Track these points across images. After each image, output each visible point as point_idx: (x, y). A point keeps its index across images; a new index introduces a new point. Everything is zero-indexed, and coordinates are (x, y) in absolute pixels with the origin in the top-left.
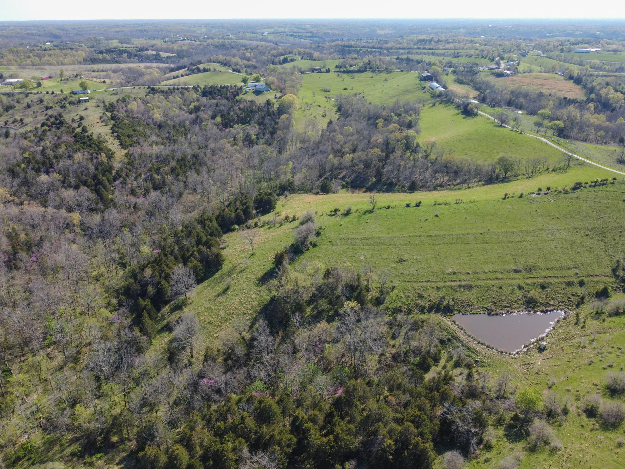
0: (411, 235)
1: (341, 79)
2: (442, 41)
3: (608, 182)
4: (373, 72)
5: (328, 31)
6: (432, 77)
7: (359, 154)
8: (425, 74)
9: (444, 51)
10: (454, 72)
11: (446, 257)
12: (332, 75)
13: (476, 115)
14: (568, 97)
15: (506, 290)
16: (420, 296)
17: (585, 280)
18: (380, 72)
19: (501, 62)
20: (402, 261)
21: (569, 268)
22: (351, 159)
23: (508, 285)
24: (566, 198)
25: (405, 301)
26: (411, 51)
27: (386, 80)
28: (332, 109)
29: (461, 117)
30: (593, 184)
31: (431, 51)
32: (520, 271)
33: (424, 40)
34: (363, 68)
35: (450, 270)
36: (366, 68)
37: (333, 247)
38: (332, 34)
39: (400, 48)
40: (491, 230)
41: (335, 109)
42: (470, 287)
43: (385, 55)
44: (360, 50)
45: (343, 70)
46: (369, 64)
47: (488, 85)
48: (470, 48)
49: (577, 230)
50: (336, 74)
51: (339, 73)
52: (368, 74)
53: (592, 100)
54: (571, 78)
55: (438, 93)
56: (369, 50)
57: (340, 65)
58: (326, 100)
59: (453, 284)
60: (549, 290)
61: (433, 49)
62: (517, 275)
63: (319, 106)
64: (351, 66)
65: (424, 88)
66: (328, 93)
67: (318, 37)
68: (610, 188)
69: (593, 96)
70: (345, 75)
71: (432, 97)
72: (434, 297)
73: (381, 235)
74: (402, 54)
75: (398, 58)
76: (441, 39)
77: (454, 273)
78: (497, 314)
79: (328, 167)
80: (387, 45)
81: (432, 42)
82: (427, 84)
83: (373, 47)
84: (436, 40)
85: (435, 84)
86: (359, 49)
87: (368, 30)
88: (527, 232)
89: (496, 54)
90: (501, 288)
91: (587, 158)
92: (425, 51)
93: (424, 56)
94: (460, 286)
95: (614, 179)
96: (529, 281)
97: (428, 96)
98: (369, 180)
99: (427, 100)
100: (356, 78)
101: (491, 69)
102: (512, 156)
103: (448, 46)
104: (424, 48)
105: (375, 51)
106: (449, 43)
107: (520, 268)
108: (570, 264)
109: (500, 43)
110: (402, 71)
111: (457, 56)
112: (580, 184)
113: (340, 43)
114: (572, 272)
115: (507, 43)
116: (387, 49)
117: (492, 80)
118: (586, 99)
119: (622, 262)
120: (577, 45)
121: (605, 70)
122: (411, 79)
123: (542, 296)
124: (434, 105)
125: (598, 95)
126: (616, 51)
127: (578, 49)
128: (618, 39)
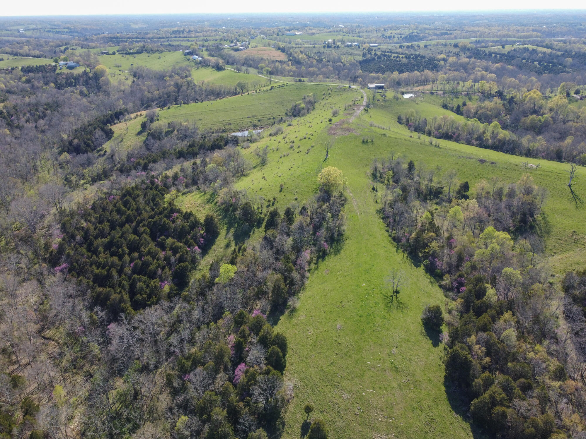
0: (202, 111)
1: (126, 59)
3: (285, 85)
4: (149, 52)
6: (192, 52)
8: (187, 51)
9: (196, 38)
10: (207, 50)
11: (219, 116)
12: (118, 56)
13: (224, 69)
14: (278, 59)
16: (211, 129)
17: (275, 117)
18: (154, 53)
19: (238, 43)
20: (200, 120)
22: (158, 93)
23: (246, 122)
24: (268, 93)
25: (205, 131)
26: (170, 39)
27: (160, 58)
28: (129, 75)
29: (216, 72)
30: (279, 87)
31: (185, 39)
33: (177, 31)
34: (140, 51)
35: (222, 120)
36: (142, 50)
39: (160, 38)
40: (236, 106)
42: (230, 124)
44: (127, 40)
45: (125, 52)
46: (144, 47)
47: (230, 56)
48: (214, 35)
49: (272, 103)
50: (121, 55)
51: (123, 55)
52: (145, 55)
53: (291, 60)
54: (279, 49)
55: (199, 61)
56: (135, 40)
57: (121, 49)
59: (223, 124)
60: (262, 122)
61: (186, 37)
62: (249, 119)
64: (130, 49)
65: (189, 59)
66: (120, 68)
68: (286, 87)
69: (291, 58)
70: (128, 56)
71: (196, 64)
72: (217, 128)
74: (163, 42)
75: (162, 44)
76: (192, 30)
80: (147, 36)
81: (185, 32)
82: (191, 57)
83: (137, 38)
84: (187, 30)
85: (195, 56)
86: (125, 39)
87: (122, 25)
88: (252, 105)
89: (234, 38)
90: (243, 123)
91: (279, 80)
92: (181, 39)
93: (181, 42)
94: (227, 124)
95: (287, 84)
96: (253, 120)
97: (193, 64)
99: (193, 66)
100: (137, 58)
101: (231, 46)
103: (198, 34)
104: (180, 37)
106: (199, 32)
107: (250, 116)
108: (270, 113)
109: (236, 31)
110: (170, 51)
111: (207, 41)
112: (273, 87)
113: (103, 36)
114: (270, 116)
115: (242, 31)
116: (150, 39)
117: (233, 53)
118: (287, 60)
119: (289, 110)
120: (289, 31)
121: (304, 44)
122: (178, 55)
123: (259, 124)
124: (198, 68)
125: (294, 57)
126: (313, 34)
127: (288, 33)
128: (319, 27)
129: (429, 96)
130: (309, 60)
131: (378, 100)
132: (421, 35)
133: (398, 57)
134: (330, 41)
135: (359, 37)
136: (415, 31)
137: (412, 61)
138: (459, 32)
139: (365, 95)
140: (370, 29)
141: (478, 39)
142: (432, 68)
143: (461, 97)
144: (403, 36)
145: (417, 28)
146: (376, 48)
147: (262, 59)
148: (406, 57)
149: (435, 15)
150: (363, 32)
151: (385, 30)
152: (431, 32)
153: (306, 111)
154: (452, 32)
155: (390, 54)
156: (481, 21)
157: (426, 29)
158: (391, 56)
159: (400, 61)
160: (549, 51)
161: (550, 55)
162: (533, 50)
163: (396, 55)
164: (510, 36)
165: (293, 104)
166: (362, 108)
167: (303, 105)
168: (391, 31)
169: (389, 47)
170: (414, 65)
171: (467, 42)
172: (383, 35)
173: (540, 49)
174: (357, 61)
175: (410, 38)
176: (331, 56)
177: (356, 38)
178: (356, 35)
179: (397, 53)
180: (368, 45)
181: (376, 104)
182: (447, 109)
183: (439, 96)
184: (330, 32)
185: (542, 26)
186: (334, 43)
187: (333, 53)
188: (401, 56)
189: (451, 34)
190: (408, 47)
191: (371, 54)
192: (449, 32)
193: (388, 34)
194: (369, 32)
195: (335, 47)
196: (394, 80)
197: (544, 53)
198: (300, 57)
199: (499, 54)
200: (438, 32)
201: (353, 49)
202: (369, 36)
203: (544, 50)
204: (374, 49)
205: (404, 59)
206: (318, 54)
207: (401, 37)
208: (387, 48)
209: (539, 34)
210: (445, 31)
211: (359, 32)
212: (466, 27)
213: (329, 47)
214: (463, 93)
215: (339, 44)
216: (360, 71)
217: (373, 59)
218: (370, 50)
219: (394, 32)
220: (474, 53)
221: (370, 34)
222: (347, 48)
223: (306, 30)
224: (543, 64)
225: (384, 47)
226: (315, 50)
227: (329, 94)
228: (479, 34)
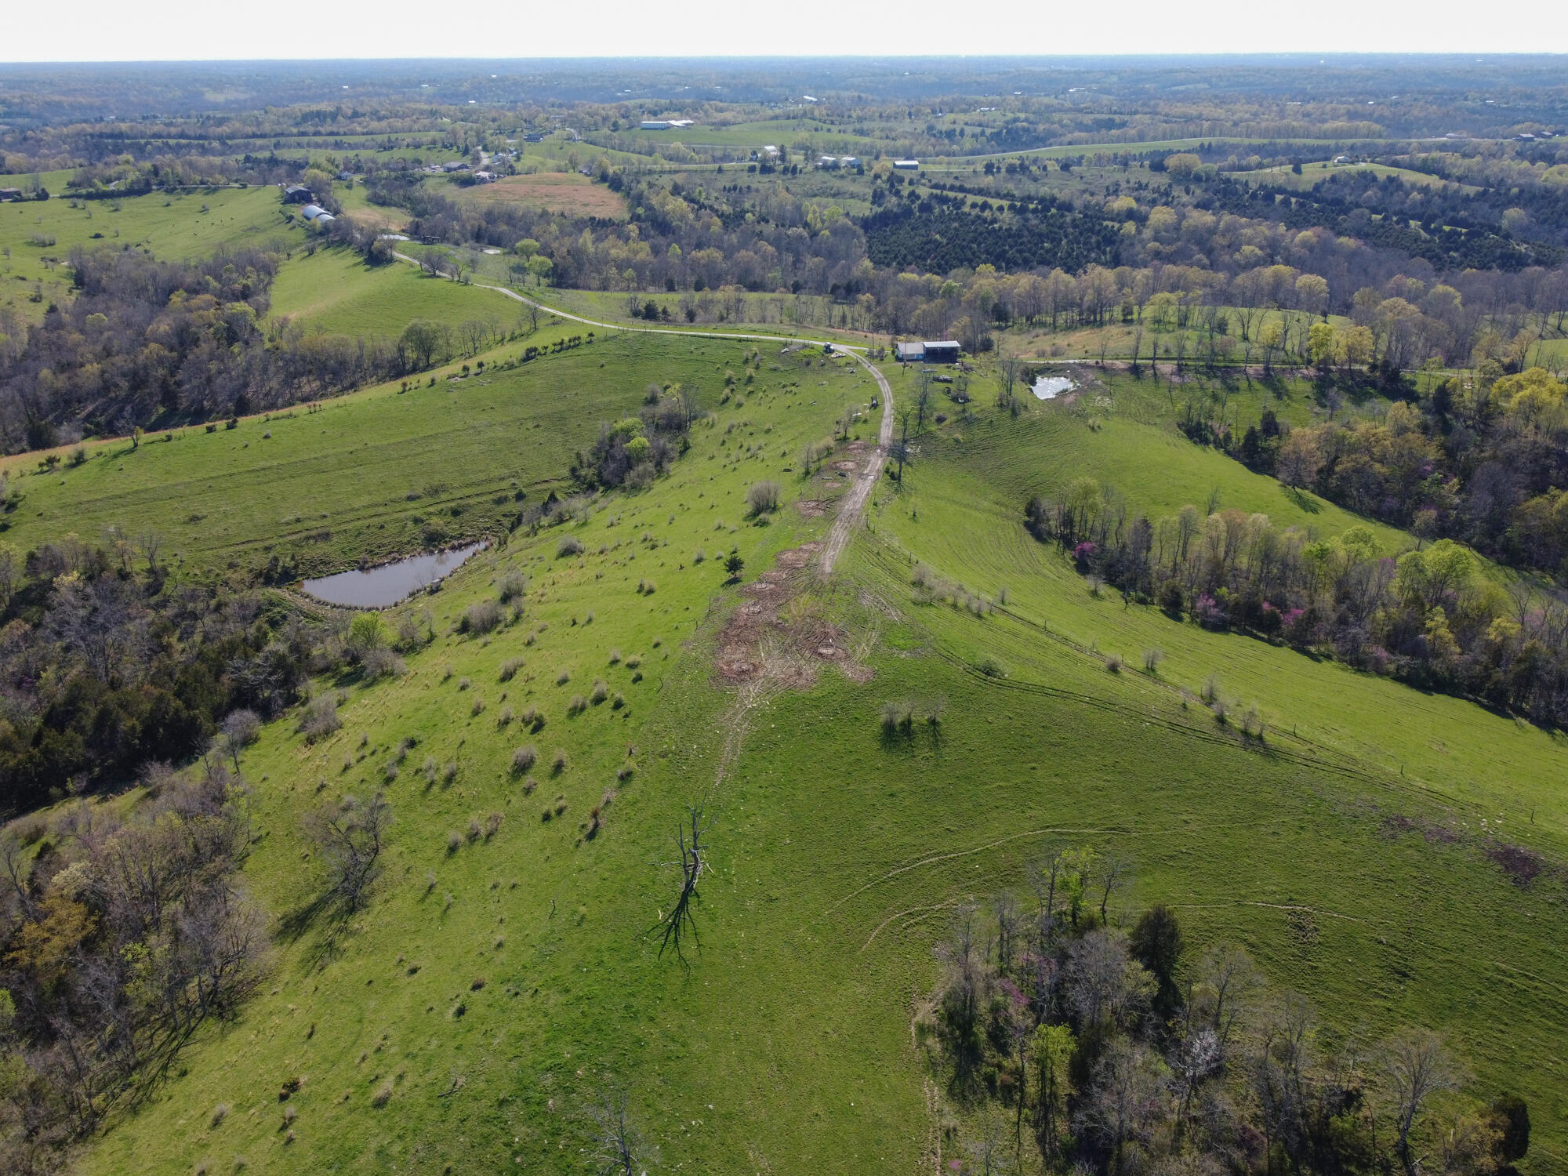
0: (214, 474)
1: (84, 214)
2: (364, 115)
3: (583, 341)
4: (169, 191)
5: (57, 98)
6: (308, 193)
7: (119, 360)
8: (296, 188)
9: (363, 139)
10: (366, 183)
11: (284, 499)
12: (56, 206)
13: (390, 261)
14: (597, 216)
15: (392, 529)
16: (232, 567)
17: (525, 491)
18: (189, 192)
19: (483, 155)
20: (195, 519)
21: (503, 479)
22: (97, 373)
23: (397, 520)
24: (510, 376)
25: (203, 579)
26: (282, 140)
27: (204, 210)
28: (58, 283)
29: (362, 269)
30: (558, 348)
31: (332, 139)
32: (419, 497)
33: (319, 115)
34: (142, 185)
35: (291, 517)
36: (148, 184)
37: (47, 523)
38: (70, 105)
39: (254, 136)
40: (370, 444)
41: (71, 283)
42: (326, 536)
43: (213, 152)
44: (146, 144)
45: (83, 192)
46: (156, 173)
47: (440, 205)
49: (521, 421)
50: (68, 202)
51: (75, 200)
52: (156, 198)
53: (638, 218)
54: (604, 178)
55: (319, 224)
56: (172, 142)
57: (77, 180)
58: (43, 265)
59: (295, 537)
60: (466, 516)
61: (338, 134)
62: (412, 504)
63: (23, 279)
64: (109, 181)
65: (290, 218)
66: (48, 249)
67: (27, 115)
68: (584, 350)
69: (640, 210)
70: (93, 205)
71: (309, 237)
72: (261, 561)
73: (150, 485)
74: (260, 148)
75: (247, 159)
76: (363, 111)
77: (298, 520)
78: (374, 567)
79: (45, 397)
80: (219, 130)
81: (340, 118)
82: (297, 211)
83: (182, 136)
84: (350, 112)
85: (315, 209)
86: (142, 141)
87: (179, 93)
88: (435, 436)
90: (382, 527)
91: (571, 313)
92: (319, 139)
93: (312, 150)
94: (308, 538)
95: (591, 335)
96: (431, 509)
97: (299, 235)
98: (150, 413)
99: (298, 245)
100: (124, 210)
101: (452, 169)
102: (430, 321)
103: (375, 125)
104: (316, 134)
105: (188, 146)
106: (380, 119)
107: (419, 491)
108: (505, 472)
110: (244, 187)
112: (535, 349)
113: (88, 128)
114: (505, 485)
115: (510, 114)
116: (221, 139)
117: (451, 192)
118: (627, 217)
119: (587, 456)
120: (654, 113)
121: (692, 161)
122: (263, 200)
123: (452, 527)
124: (311, 252)
125: (650, 208)
126: (725, 123)
127: (648, 122)
128: (746, 100)
129: (1126, 381)
130: (698, 218)
131: (940, 420)
132: (1041, 127)
133: (985, 206)
134: (771, 149)
135: (861, 132)
136: (1022, 116)
137: (1035, 222)
138: (1147, 119)
139: (886, 390)
140: (890, 109)
141: (1206, 140)
142: (1098, 243)
143: (1243, 384)
144: (988, 131)
145: (1025, 107)
146: (913, 174)
147: (544, 214)
148: (1012, 207)
149: (1065, 68)
150: (872, 119)
151: (934, 112)
152: (1066, 119)
153: (650, 466)
154: (1126, 118)
155: (960, 195)
156: (1191, 86)
157: (1050, 109)
158: (963, 202)
159: (994, 221)
160: (1435, 182)
161: (1444, 194)
162: (1390, 179)
163: (980, 200)
164: (1292, 133)
165: (604, 427)
166: (877, 462)
167: (639, 441)
168: (951, 117)
169: (954, 169)
170: (1040, 235)
171: (1183, 151)
172: (930, 128)
173: (1409, 177)
174: (854, 220)
175: (1009, 137)
176: (773, 201)
177: (851, 138)
178: (850, 128)
179: (980, 192)
180: (889, 165)
181: (930, 435)
182: (1204, 441)
183: (1163, 383)
184: (776, 117)
185: (1364, 102)
186: (783, 158)
187: (778, 193)
188: (995, 203)
189: (1123, 125)
190: (1011, 170)
191: (897, 193)
192: (1117, 118)
193: (945, 123)
194: (889, 118)
195: (785, 170)
196: (985, 300)
197: (1425, 190)
198: (669, 208)
199: (1295, 194)
200: (1088, 119)
201: (842, 177)
202: (891, 130)
203: (1423, 179)
204: (907, 175)
205: (1007, 215)
206: (734, 194)
207: (983, 133)
208: (948, 174)
209: (1377, 127)
210: (1107, 117)
211: (860, 119)
212: (1162, 103)
213: (766, 169)
214: (1251, 371)
215: (797, 159)
216: (867, 263)
217: (907, 213)
218: (894, 180)
219: (962, 118)
220: (1216, 192)
221: (892, 124)
222: (822, 176)
223: (706, 112)
224: (1439, 230)
225: (937, 168)
226: (724, 181)
227: (750, 380)
228: (1206, 125)
